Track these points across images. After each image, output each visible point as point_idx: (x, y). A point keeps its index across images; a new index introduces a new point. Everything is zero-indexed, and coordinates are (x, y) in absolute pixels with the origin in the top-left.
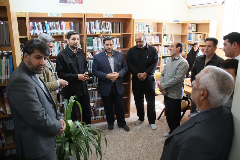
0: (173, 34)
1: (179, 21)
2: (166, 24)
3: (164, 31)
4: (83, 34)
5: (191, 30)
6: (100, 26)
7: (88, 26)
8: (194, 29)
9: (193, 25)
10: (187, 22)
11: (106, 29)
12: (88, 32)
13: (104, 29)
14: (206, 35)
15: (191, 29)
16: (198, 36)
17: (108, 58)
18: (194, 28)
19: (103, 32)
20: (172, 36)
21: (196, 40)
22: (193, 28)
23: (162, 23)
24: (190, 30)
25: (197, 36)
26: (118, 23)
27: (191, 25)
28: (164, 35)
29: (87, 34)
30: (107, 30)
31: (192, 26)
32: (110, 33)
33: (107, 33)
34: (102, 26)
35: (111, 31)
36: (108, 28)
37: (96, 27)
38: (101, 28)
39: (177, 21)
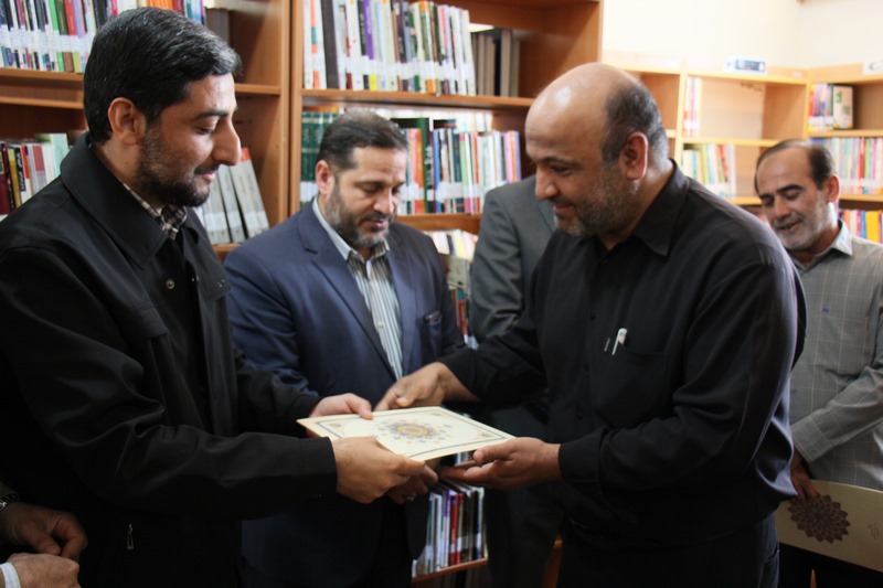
0: (731, 145)
1: (761, 66)
2: (699, 83)
3: (688, 124)
4: (276, 82)
5: (829, 120)
6: (400, 33)
7: (313, 29)
8: (841, 117)
9: (836, 90)
10: (804, 73)
11: (440, 58)
12: (316, 75)
13: (427, 58)
15: (825, 112)
18: (846, 110)
19: (417, 79)
20: (726, 155)
21: (862, 175)
22: (838, 108)
23: (674, 78)
24: (820, 120)
25: (869, 150)
26: (490, 40)
27: (824, 94)
28: (687, 147)
29: (309, 86)
30: (446, 71)
31: (836, 98)
32: (462, 92)
33: (443, 91)
34: (414, 37)
35: (472, 82)
36: (450, 54)
37: (370, 37)
38: (404, 50)
39: (755, 66)
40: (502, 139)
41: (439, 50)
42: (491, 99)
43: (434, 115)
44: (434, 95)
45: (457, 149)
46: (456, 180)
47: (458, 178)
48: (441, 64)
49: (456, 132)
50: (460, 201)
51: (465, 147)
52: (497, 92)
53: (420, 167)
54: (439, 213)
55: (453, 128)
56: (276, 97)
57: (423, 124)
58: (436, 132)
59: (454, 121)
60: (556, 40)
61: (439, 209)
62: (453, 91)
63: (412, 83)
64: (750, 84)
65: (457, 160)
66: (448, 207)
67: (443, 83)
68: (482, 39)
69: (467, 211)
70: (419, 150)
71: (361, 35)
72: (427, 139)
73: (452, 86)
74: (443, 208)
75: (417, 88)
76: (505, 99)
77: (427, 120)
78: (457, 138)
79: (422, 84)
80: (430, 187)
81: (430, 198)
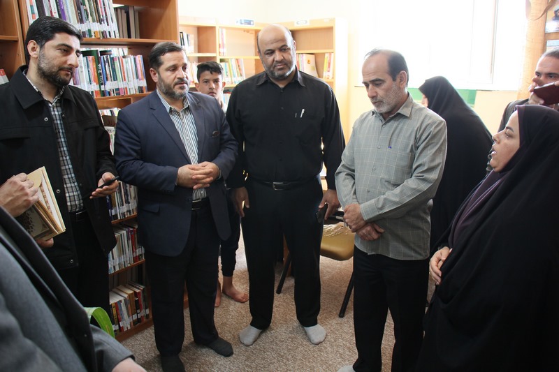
0: (242, 59)
1: (252, 23)
2: (224, 31)
3: (221, 50)
4: (14, 33)
6: (78, 9)
7: (32, 6)
11: (100, 21)
13: (94, 21)
14: (327, 56)
16: (302, 61)
17: (174, 118)
19: (89, 31)
20: (241, 67)
23: (213, 28)
25: (300, 59)
28: (222, 61)
30: (104, 27)
32: (113, 37)
33: (103, 37)
34: (86, 10)
35: (117, 32)
36: (105, 18)
37: (63, 10)
38: (82, 17)
39: (249, 23)
40: (135, 59)
41: (99, 16)
42: (126, 40)
43: (100, 49)
44: (99, 38)
45: (113, 65)
46: (114, 80)
47: (115, 79)
48: (101, 24)
49: (112, 56)
50: (118, 89)
51: (117, 63)
52: (129, 36)
53: (96, 74)
54: (108, 96)
55: (110, 55)
56: (16, 42)
57: (95, 54)
58: (102, 57)
59: (110, 51)
60: (156, 11)
61: (108, 94)
62: (108, 37)
63: (87, 33)
64: (248, 31)
65: (114, 70)
66: (112, 93)
67: (103, 33)
68: (119, 11)
69: (121, 94)
70: (95, 66)
71: (58, 10)
72: (98, 61)
73: (108, 34)
74: (109, 93)
75: (91, 36)
76: (133, 39)
77: (97, 51)
78: (113, 59)
79: (93, 34)
80: (102, 84)
81: (103, 89)
